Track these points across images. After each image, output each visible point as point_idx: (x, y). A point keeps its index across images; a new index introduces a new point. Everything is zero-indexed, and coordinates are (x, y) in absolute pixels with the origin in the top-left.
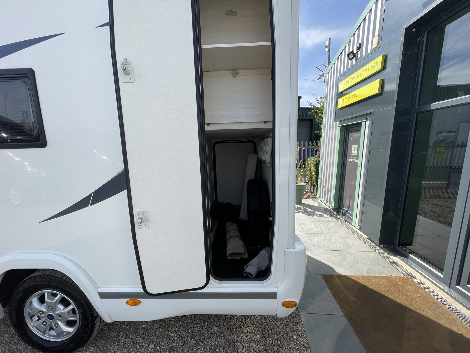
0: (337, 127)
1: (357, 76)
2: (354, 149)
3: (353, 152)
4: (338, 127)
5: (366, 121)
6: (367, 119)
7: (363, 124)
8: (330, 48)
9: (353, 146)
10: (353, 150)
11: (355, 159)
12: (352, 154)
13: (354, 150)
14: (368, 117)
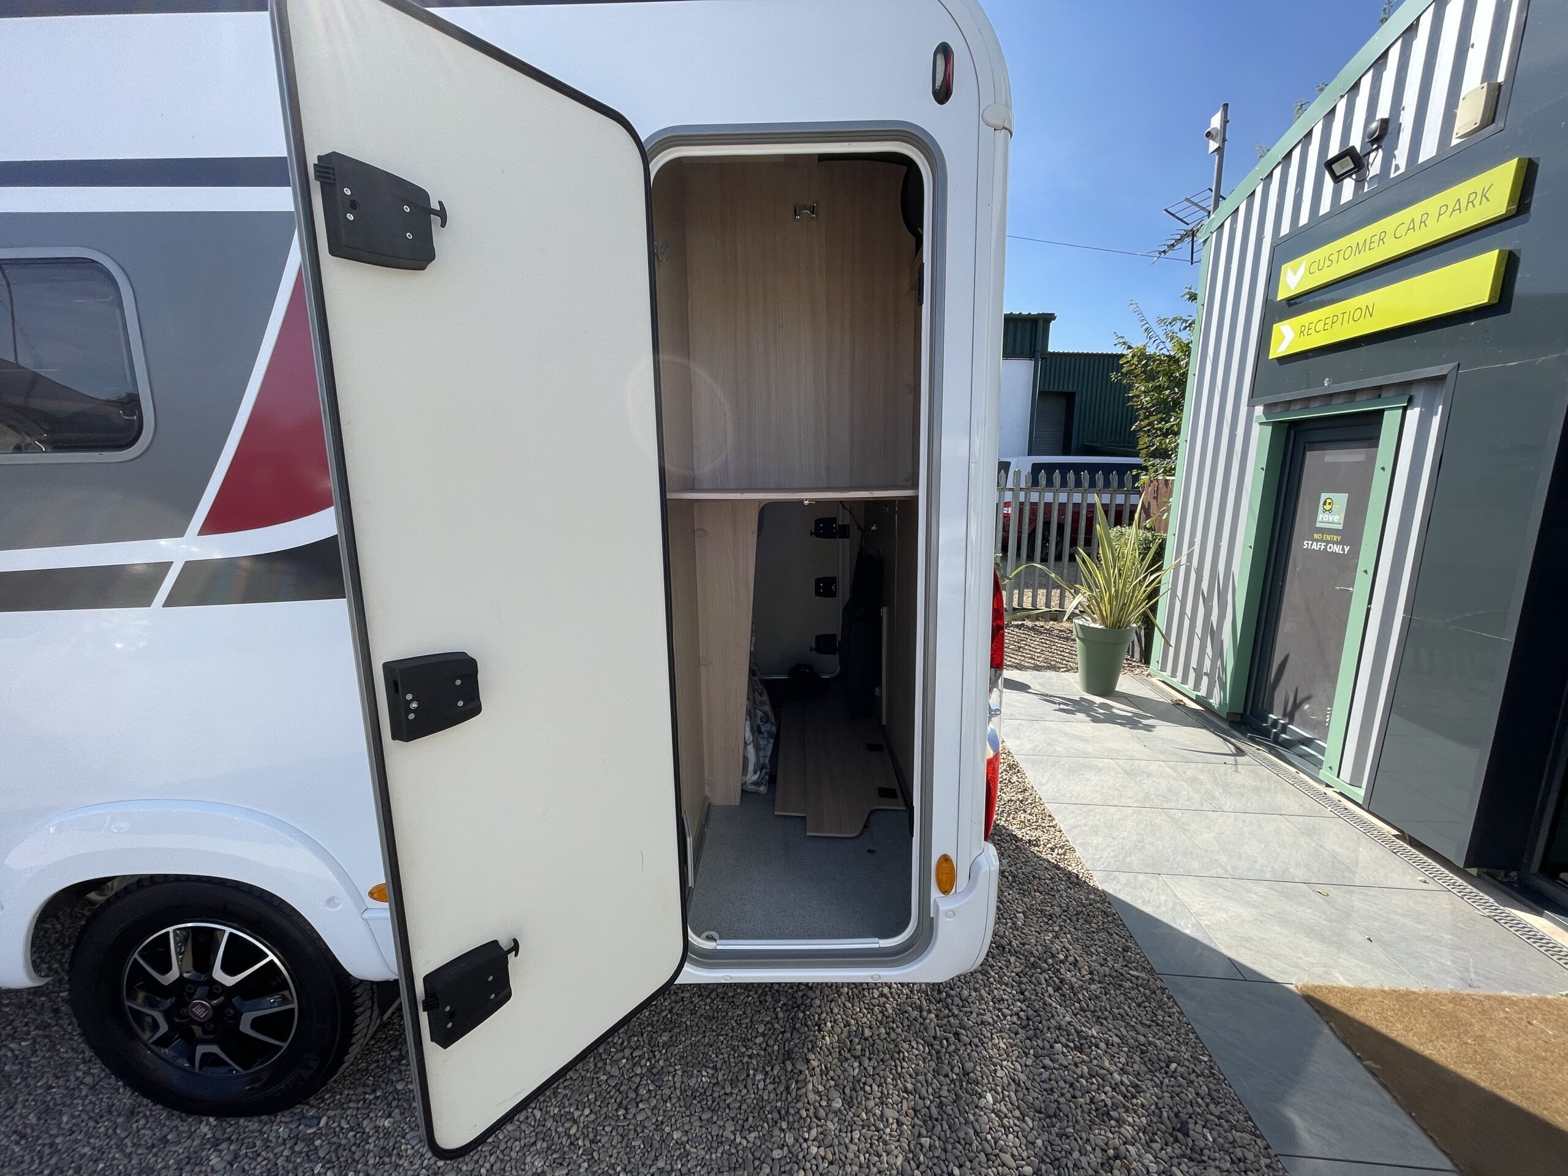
0: (1256, 428)
1: (1376, 239)
4: (1261, 424)
5: (1405, 409)
6: (1410, 401)
7: (1391, 419)
8: (1224, 140)
11: (1337, 543)
13: (1330, 511)
14: (1419, 394)
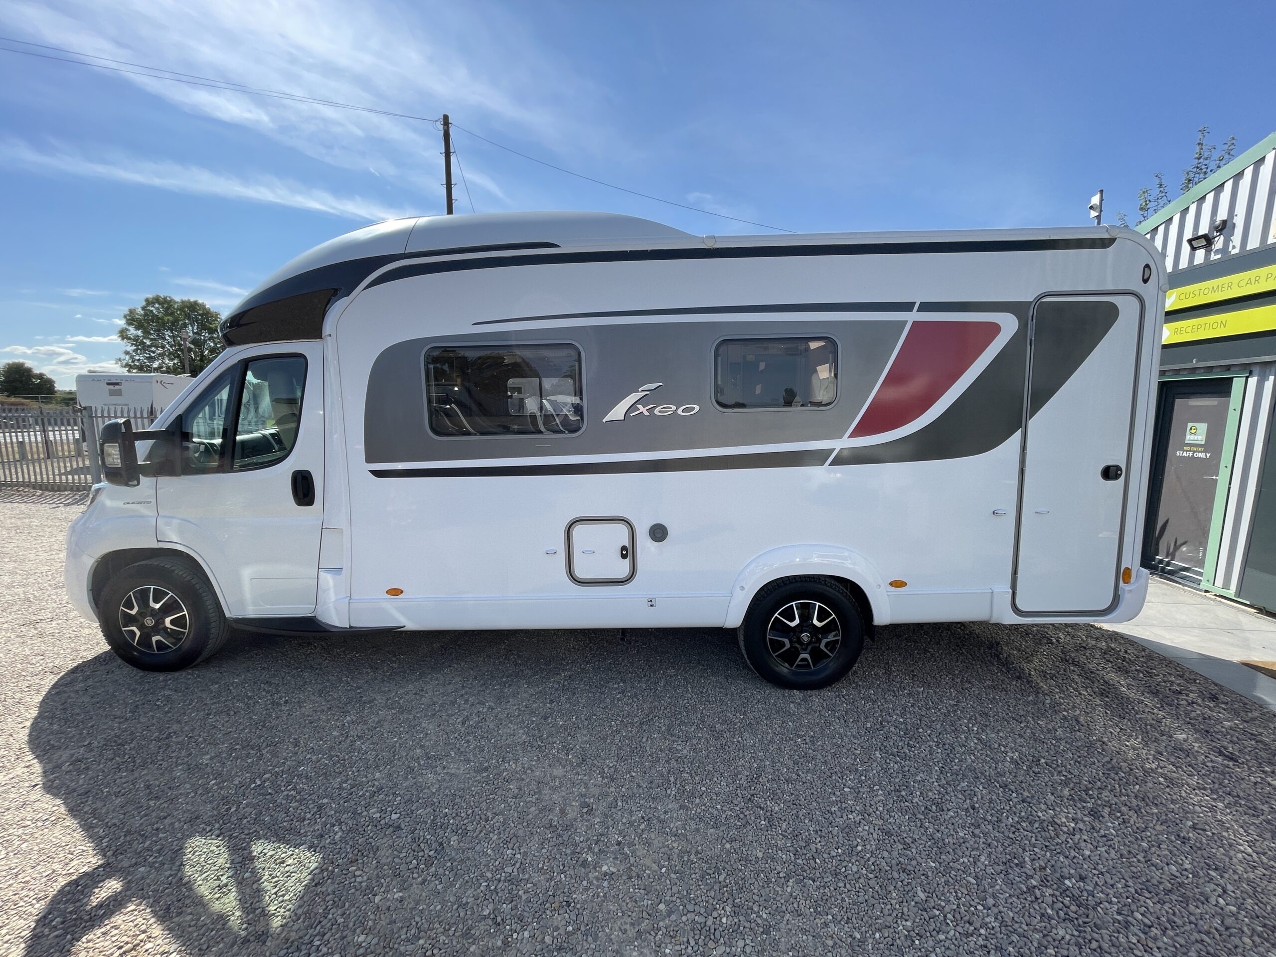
1: (1226, 286)
2: (1193, 431)
3: (1188, 437)
5: (1247, 378)
6: (1251, 373)
7: (1238, 383)
8: (1101, 211)
9: (1190, 425)
10: (1191, 433)
11: (1201, 452)
12: (1186, 442)
13: (1195, 433)
14: (1256, 370)
